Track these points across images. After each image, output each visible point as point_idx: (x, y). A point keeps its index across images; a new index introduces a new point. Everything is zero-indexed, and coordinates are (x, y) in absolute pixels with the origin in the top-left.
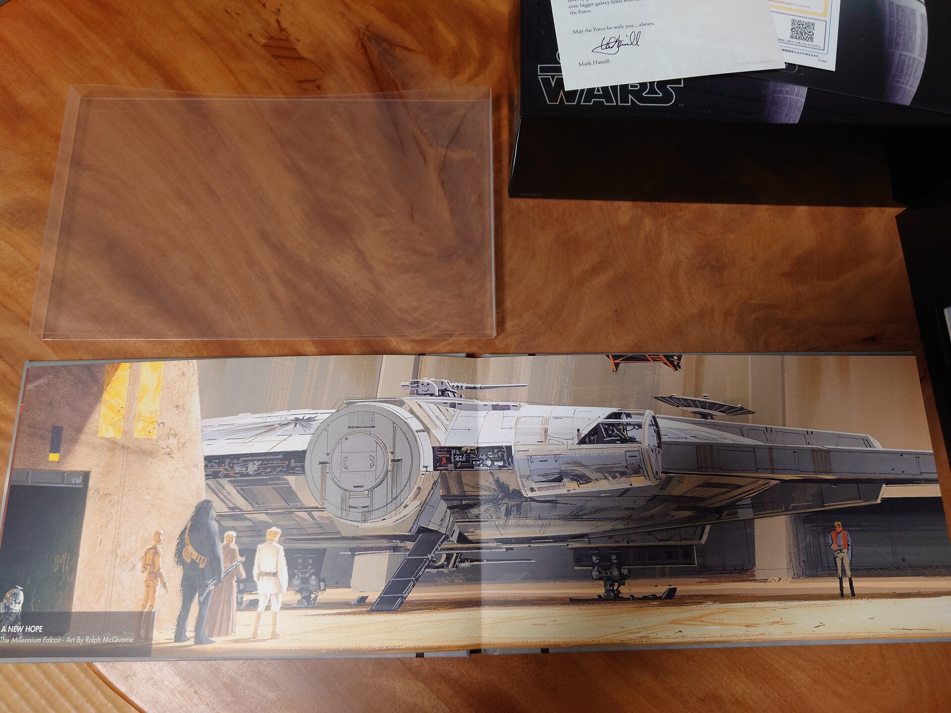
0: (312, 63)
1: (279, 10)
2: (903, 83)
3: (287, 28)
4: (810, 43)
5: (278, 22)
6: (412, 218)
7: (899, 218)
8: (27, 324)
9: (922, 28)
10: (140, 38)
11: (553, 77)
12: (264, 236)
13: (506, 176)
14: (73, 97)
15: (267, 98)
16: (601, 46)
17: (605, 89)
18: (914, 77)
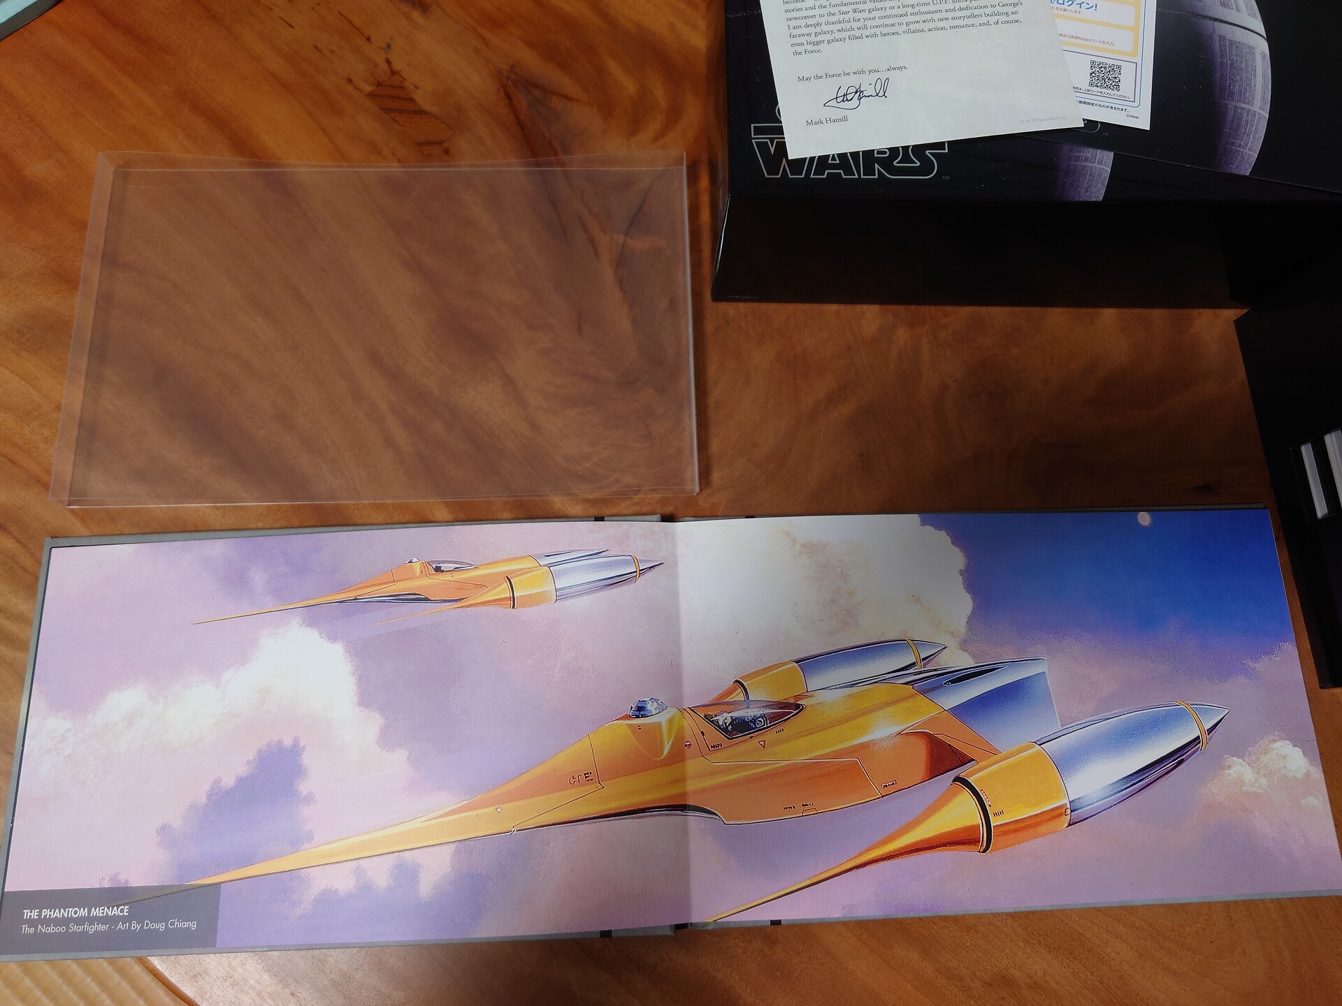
0: (437, 118)
1: (389, 46)
2: (1240, 146)
3: (401, 71)
4: (1115, 92)
5: (388, 62)
6: (580, 330)
7: (1239, 323)
8: (46, 486)
9: (1264, 71)
10: (197, 86)
11: (772, 140)
12: (374, 359)
13: (707, 270)
14: (103, 168)
15: (375, 167)
16: (837, 98)
17: (843, 156)
18: (1254, 137)
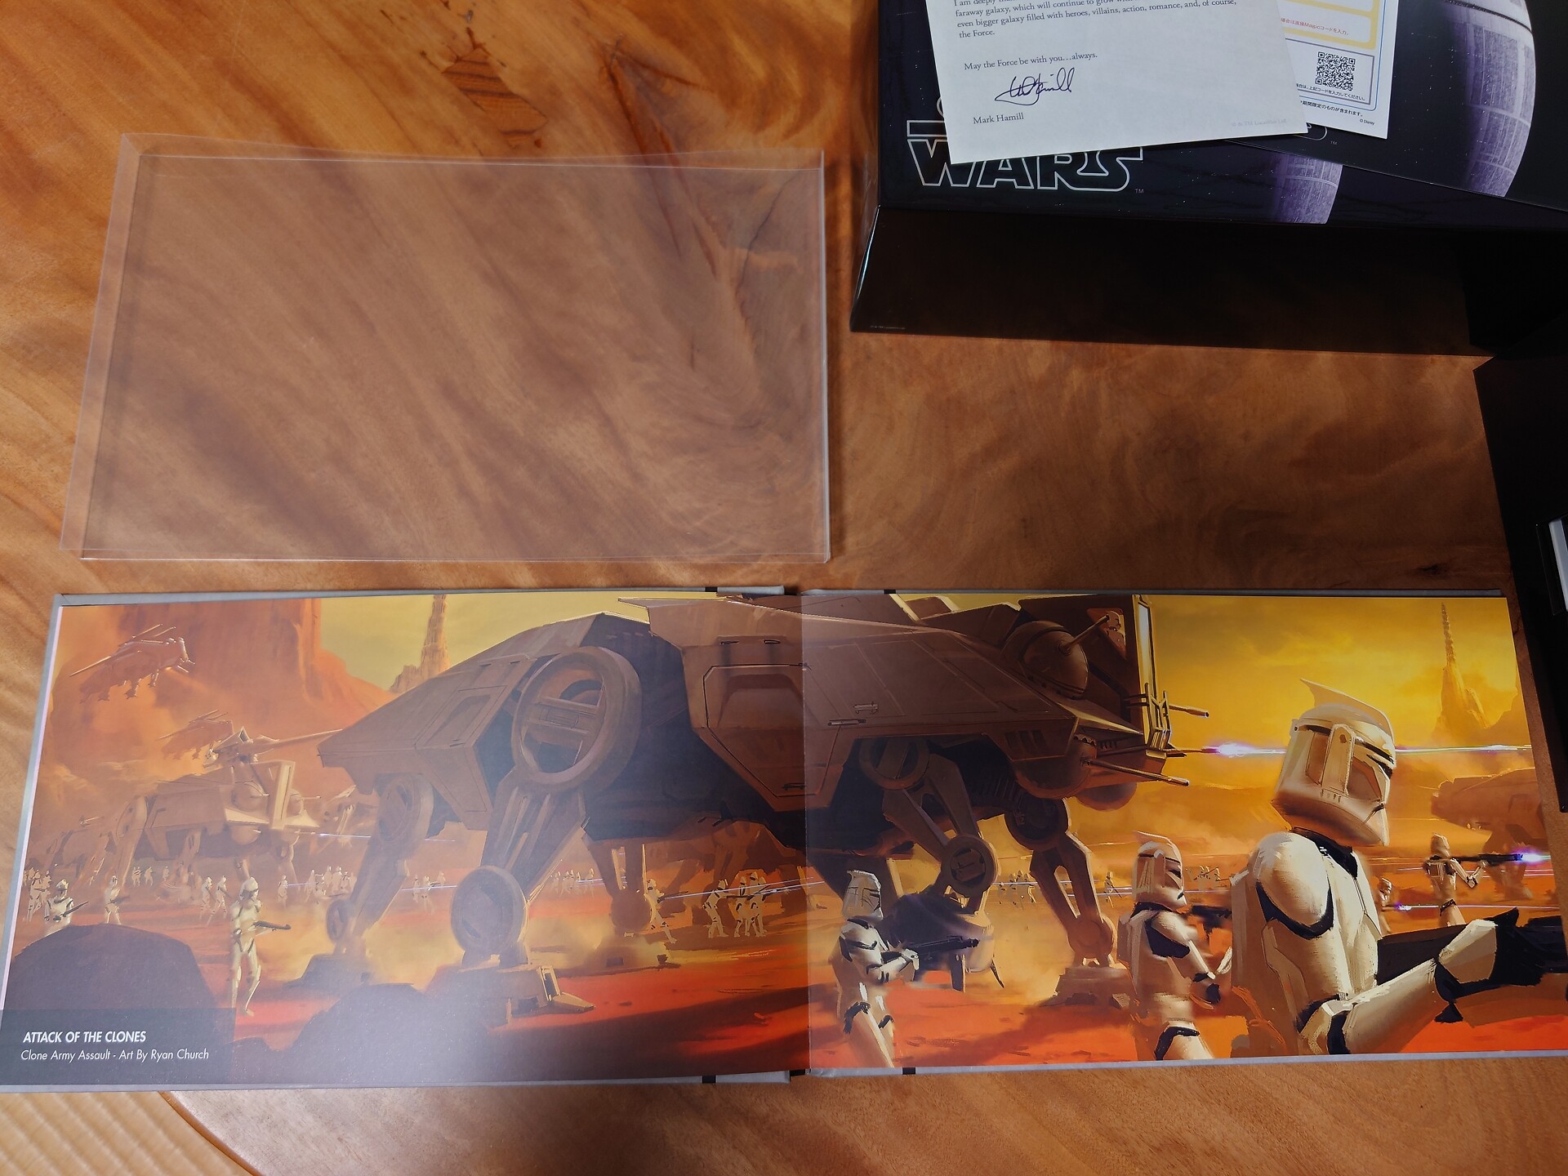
0: (526, 101)
1: (471, 13)
2: (1495, 160)
3: (485, 44)
4: (1347, 91)
5: (470, 32)
6: (692, 363)
7: (1479, 373)
8: (56, 533)
9: (1527, 70)
10: (240, 56)
11: (931, 141)
12: (448, 391)
13: (845, 293)
14: (127, 153)
15: (452, 160)
16: (1011, 91)
17: (1016, 162)
18: (1512, 150)
